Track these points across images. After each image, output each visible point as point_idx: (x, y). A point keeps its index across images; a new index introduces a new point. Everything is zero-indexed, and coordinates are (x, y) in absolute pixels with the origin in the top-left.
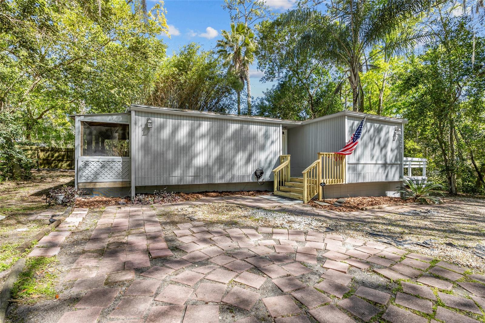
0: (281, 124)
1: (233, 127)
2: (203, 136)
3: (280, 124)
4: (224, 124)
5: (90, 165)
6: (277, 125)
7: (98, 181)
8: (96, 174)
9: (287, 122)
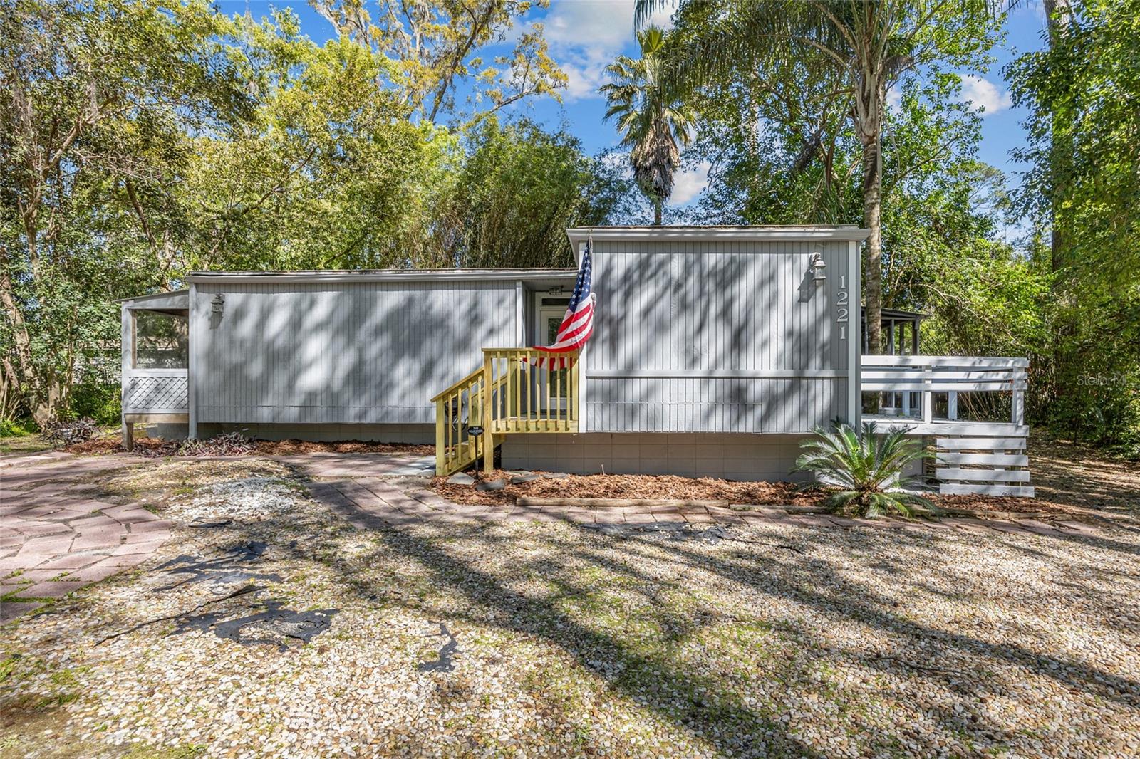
0: (519, 280)
1: (390, 300)
2: (319, 327)
3: (515, 281)
4: (367, 293)
5: (141, 383)
6: (508, 283)
7: (152, 411)
8: (148, 402)
9: (539, 273)
